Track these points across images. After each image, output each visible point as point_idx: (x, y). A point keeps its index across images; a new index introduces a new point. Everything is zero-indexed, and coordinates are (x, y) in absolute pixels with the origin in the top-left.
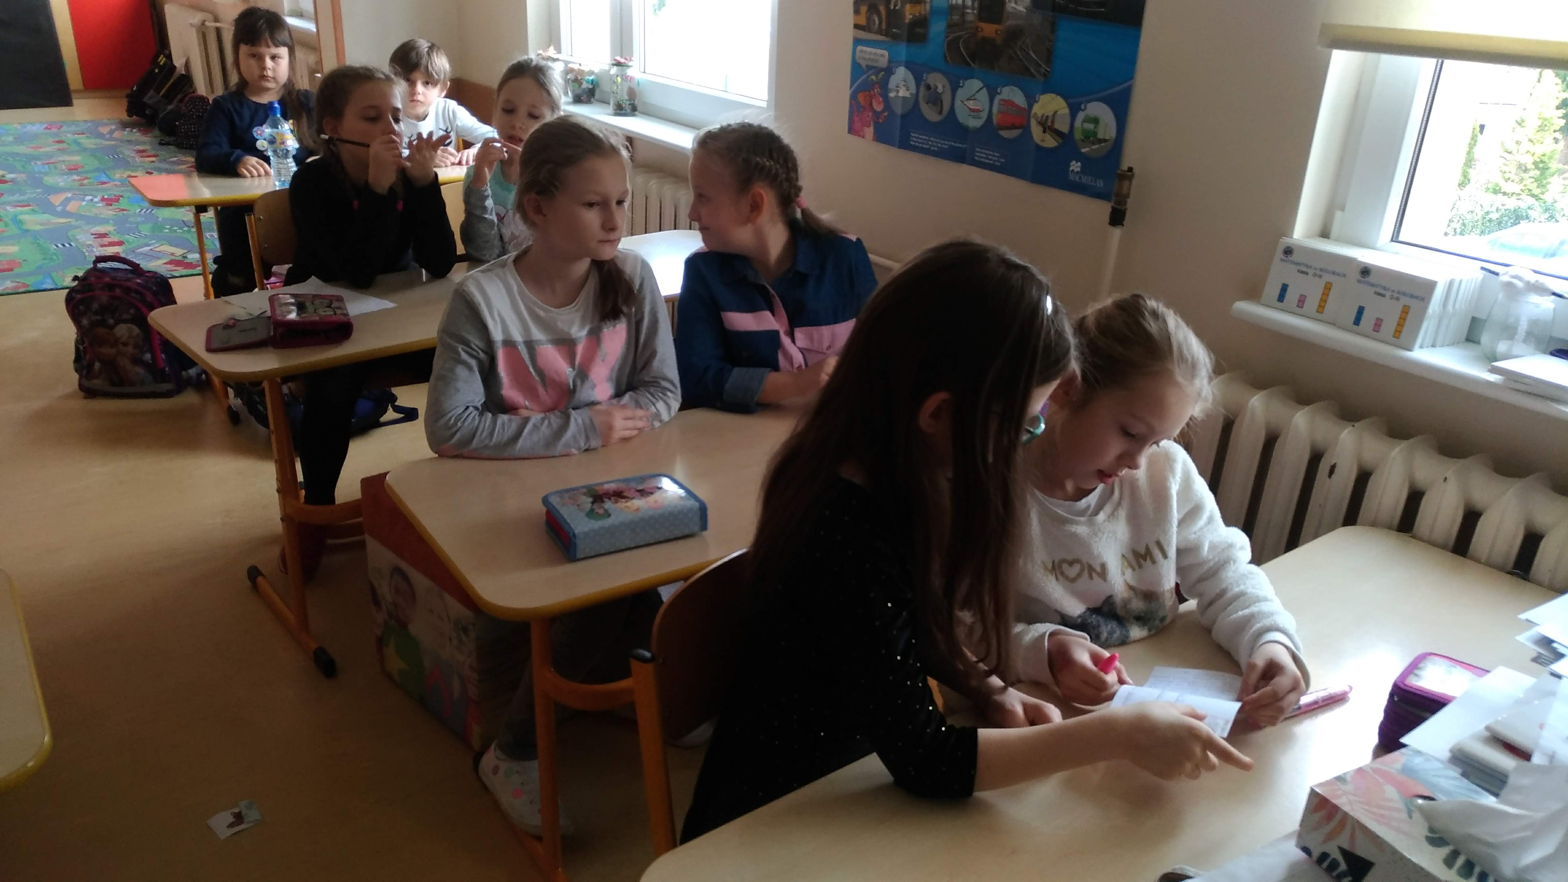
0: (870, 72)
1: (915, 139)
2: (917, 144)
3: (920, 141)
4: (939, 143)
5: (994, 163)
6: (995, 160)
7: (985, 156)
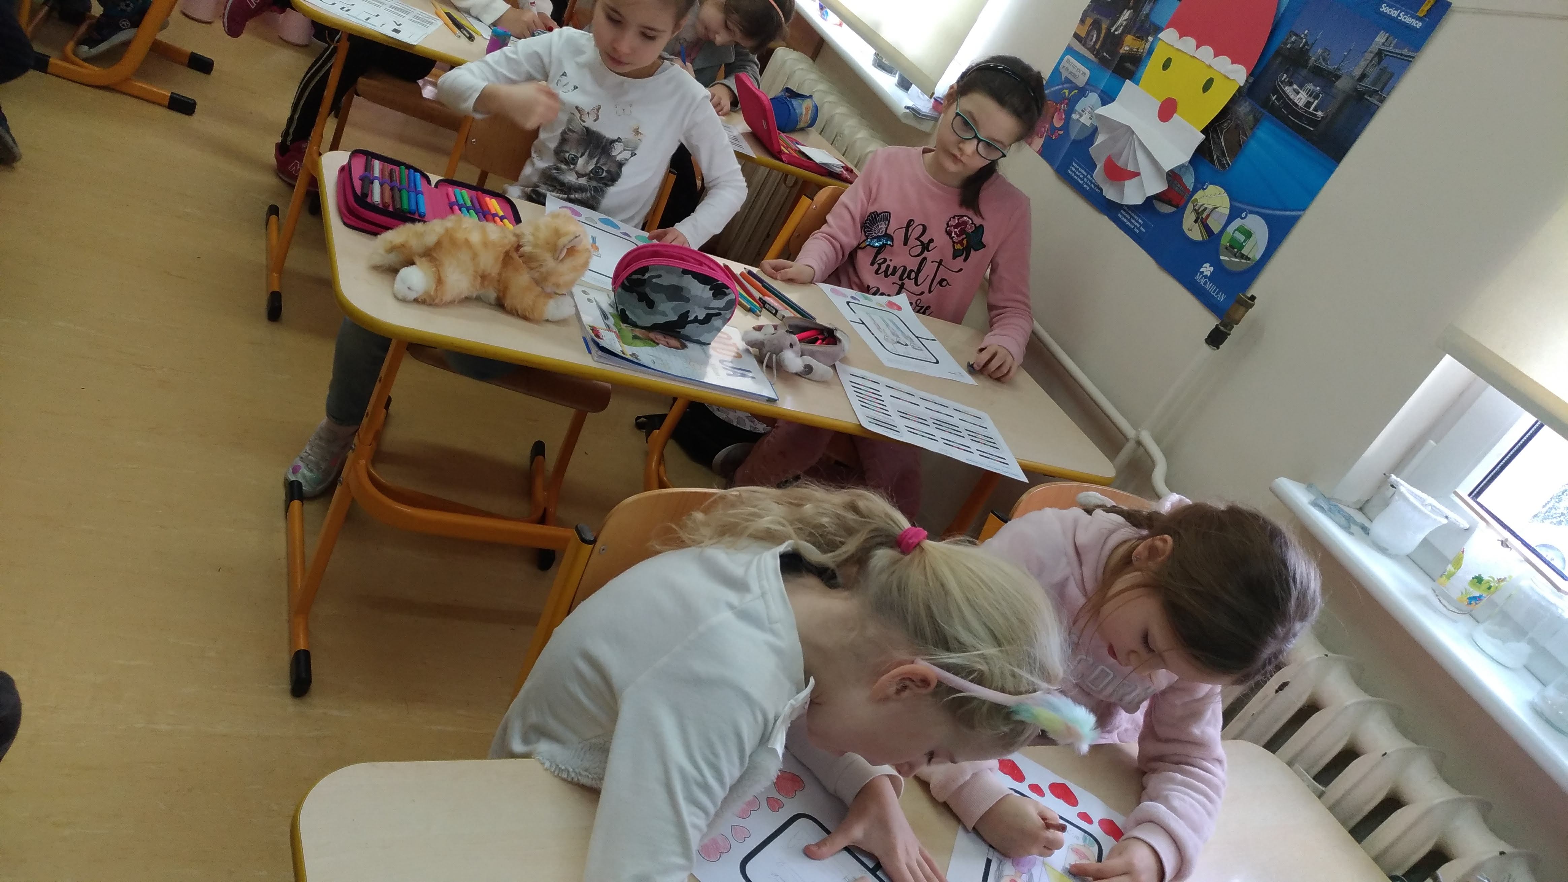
0: (1065, 85)
1: (1074, 170)
2: (1073, 175)
3: (1077, 173)
5: (1134, 228)
6: (1136, 226)
7: (1129, 218)
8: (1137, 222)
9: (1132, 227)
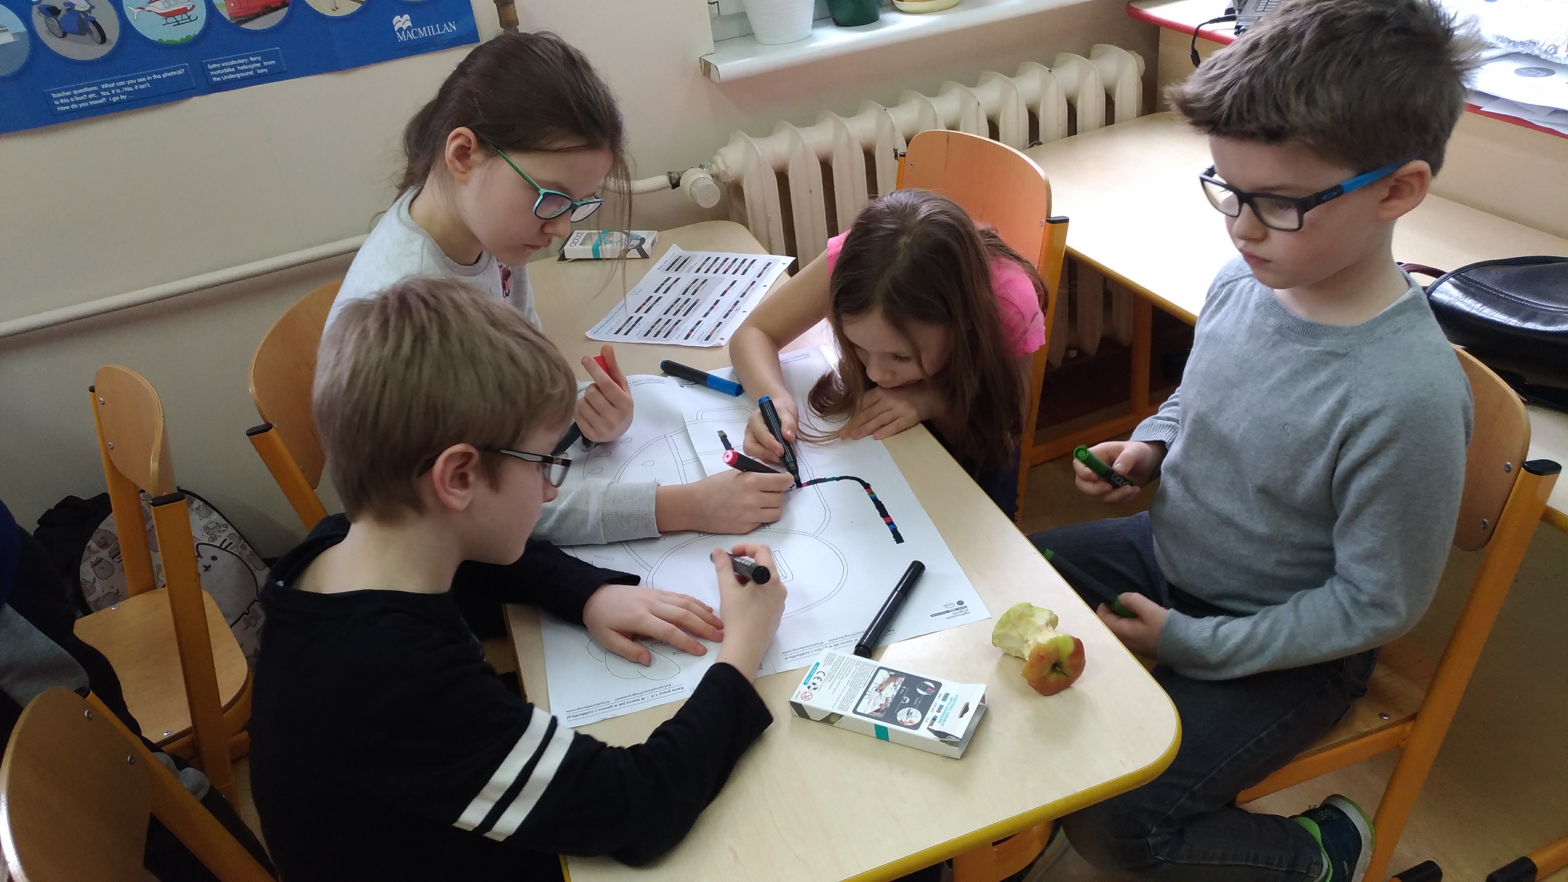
1: (67, 101)
2: (74, 106)
3: (77, 99)
4: (126, 86)
5: (255, 72)
6: (255, 70)
7: (233, 70)
8: (251, 63)
9: (251, 73)
